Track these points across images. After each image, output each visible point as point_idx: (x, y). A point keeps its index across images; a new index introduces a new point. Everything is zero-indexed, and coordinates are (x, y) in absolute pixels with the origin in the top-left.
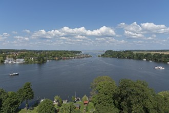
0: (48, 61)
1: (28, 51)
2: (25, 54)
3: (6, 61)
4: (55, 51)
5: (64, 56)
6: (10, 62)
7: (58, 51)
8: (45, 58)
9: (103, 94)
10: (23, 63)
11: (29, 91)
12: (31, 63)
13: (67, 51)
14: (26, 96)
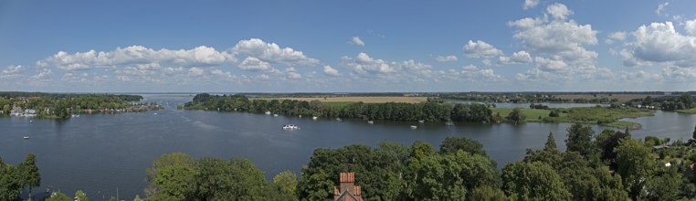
0: (73, 116)
1: (43, 94)
2: (38, 101)
3: (12, 113)
4: (88, 95)
5: (104, 107)
6: (17, 114)
7: (94, 95)
8: (68, 109)
9: (166, 195)
10: (34, 117)
11: (33, 171)
12: (45, 118)
13: (111, 96)
14: (29, 178)
